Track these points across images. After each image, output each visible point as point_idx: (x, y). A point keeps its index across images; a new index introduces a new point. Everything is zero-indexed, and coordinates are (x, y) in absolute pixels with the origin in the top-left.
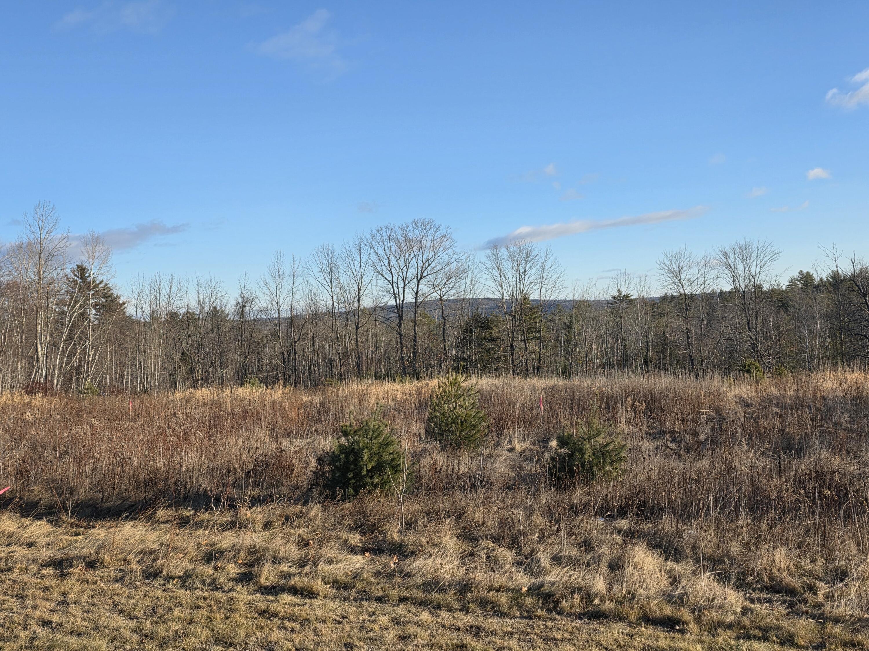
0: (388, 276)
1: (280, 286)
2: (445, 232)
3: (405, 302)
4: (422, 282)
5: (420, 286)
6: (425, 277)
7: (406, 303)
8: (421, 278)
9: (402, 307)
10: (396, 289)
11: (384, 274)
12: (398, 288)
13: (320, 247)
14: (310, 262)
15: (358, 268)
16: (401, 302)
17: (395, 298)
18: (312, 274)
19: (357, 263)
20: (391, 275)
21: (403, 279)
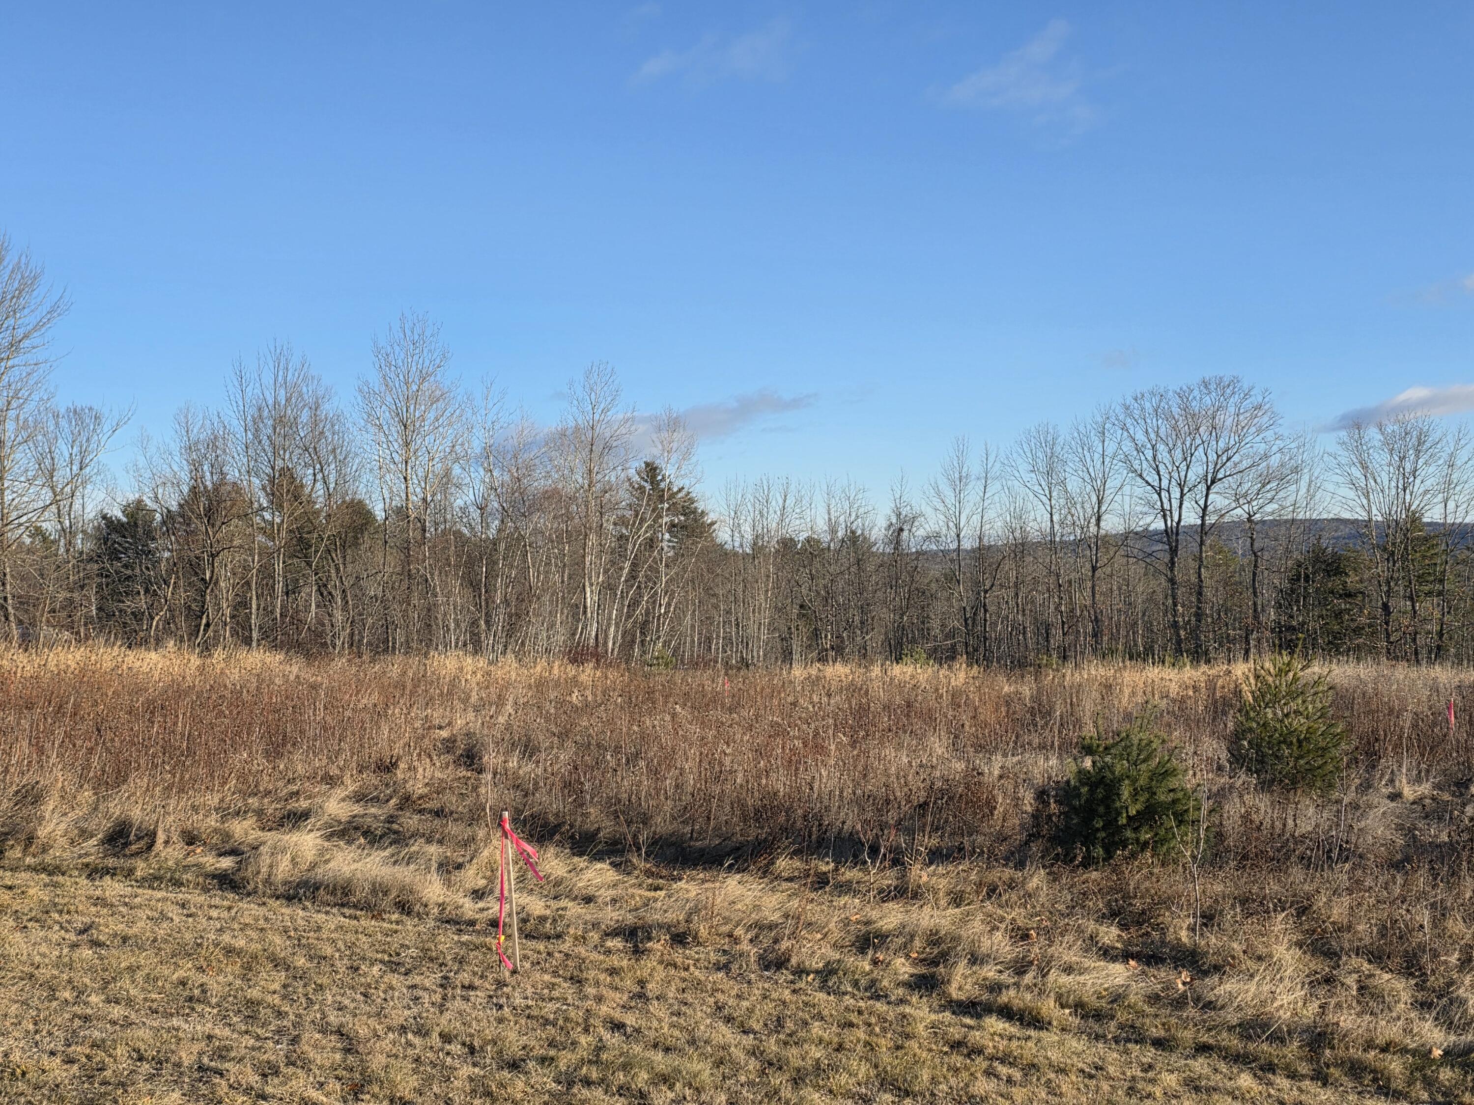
0: (1152, 478)
1: (962, 495)
2: (1260, 399)
3: (1182, 524)
4: (1215, 488)
5: (1211, 497)
6: (1220, 480)
7: (1184, 526)
8: (1213, 482)
9: (1177, 534)
10: (1165, 501)
11: (1144, 475)
12: (1170, 501)
13: (1033, 429)
14: (1015, 455)
15: (1098, 464)
16: (1174, 524)
17: (1164, 516)
18: (1017, 474)
19: (1096, 456)
20: (1157, 477)
21: (1180, 485)
